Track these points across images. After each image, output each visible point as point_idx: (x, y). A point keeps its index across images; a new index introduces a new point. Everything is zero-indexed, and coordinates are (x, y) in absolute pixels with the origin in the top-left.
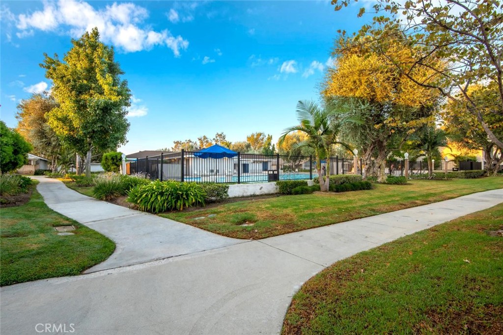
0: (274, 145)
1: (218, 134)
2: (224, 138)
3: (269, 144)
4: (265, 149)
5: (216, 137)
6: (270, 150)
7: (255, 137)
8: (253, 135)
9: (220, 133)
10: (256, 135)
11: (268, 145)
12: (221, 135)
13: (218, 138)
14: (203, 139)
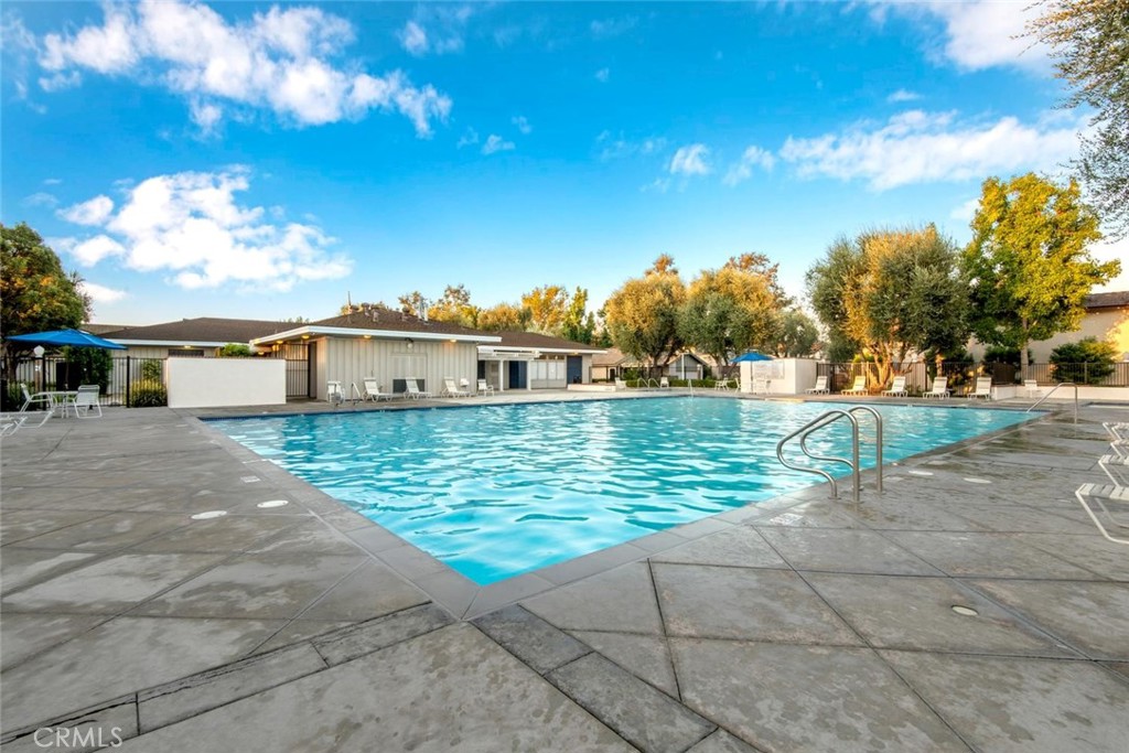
0: (591, 315)
1: (449, 289)
2: (466, 300)
3: (580, 312)
4: (568, 324)
5: (447, 296)
6: (582, 327)
7: (543, 297)
8: (537, 293)
9: (455, 287)
10: (544, 292)
11: (577, 314)
12: (458, 291)
13: (451, 299)
14: (411, 299)
